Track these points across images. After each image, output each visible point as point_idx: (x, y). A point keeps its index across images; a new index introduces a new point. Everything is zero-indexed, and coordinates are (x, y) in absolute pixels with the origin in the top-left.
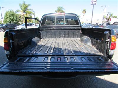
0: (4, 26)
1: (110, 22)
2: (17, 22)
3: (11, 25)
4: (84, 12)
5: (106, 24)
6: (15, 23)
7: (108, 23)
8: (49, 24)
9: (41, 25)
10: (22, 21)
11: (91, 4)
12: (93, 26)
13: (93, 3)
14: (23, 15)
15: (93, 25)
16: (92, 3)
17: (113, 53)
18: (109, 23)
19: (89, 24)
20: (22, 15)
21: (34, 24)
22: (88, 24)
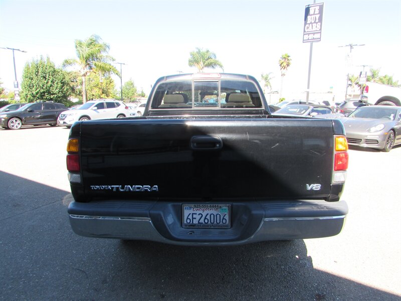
0: (21, 109)
1: (366, 97)
2: (65, 97)
3: (47, 106)
4: (285, 64)
5: (355, 104)
6: (56, 101)
7: (361, 101)
8: (173, 105)
9: (150, 109)
10: (80, 94)
11: (304, 41)
12: (313, 111)
13: (311, 36)
14: (84, 75)
15: (311, 108)
16: (306, 37)
17: (342, 179)
18: (364, 99)
19: (300, 103)
20: (83, 73)
21: (120, 102)
22: (296, 103)
